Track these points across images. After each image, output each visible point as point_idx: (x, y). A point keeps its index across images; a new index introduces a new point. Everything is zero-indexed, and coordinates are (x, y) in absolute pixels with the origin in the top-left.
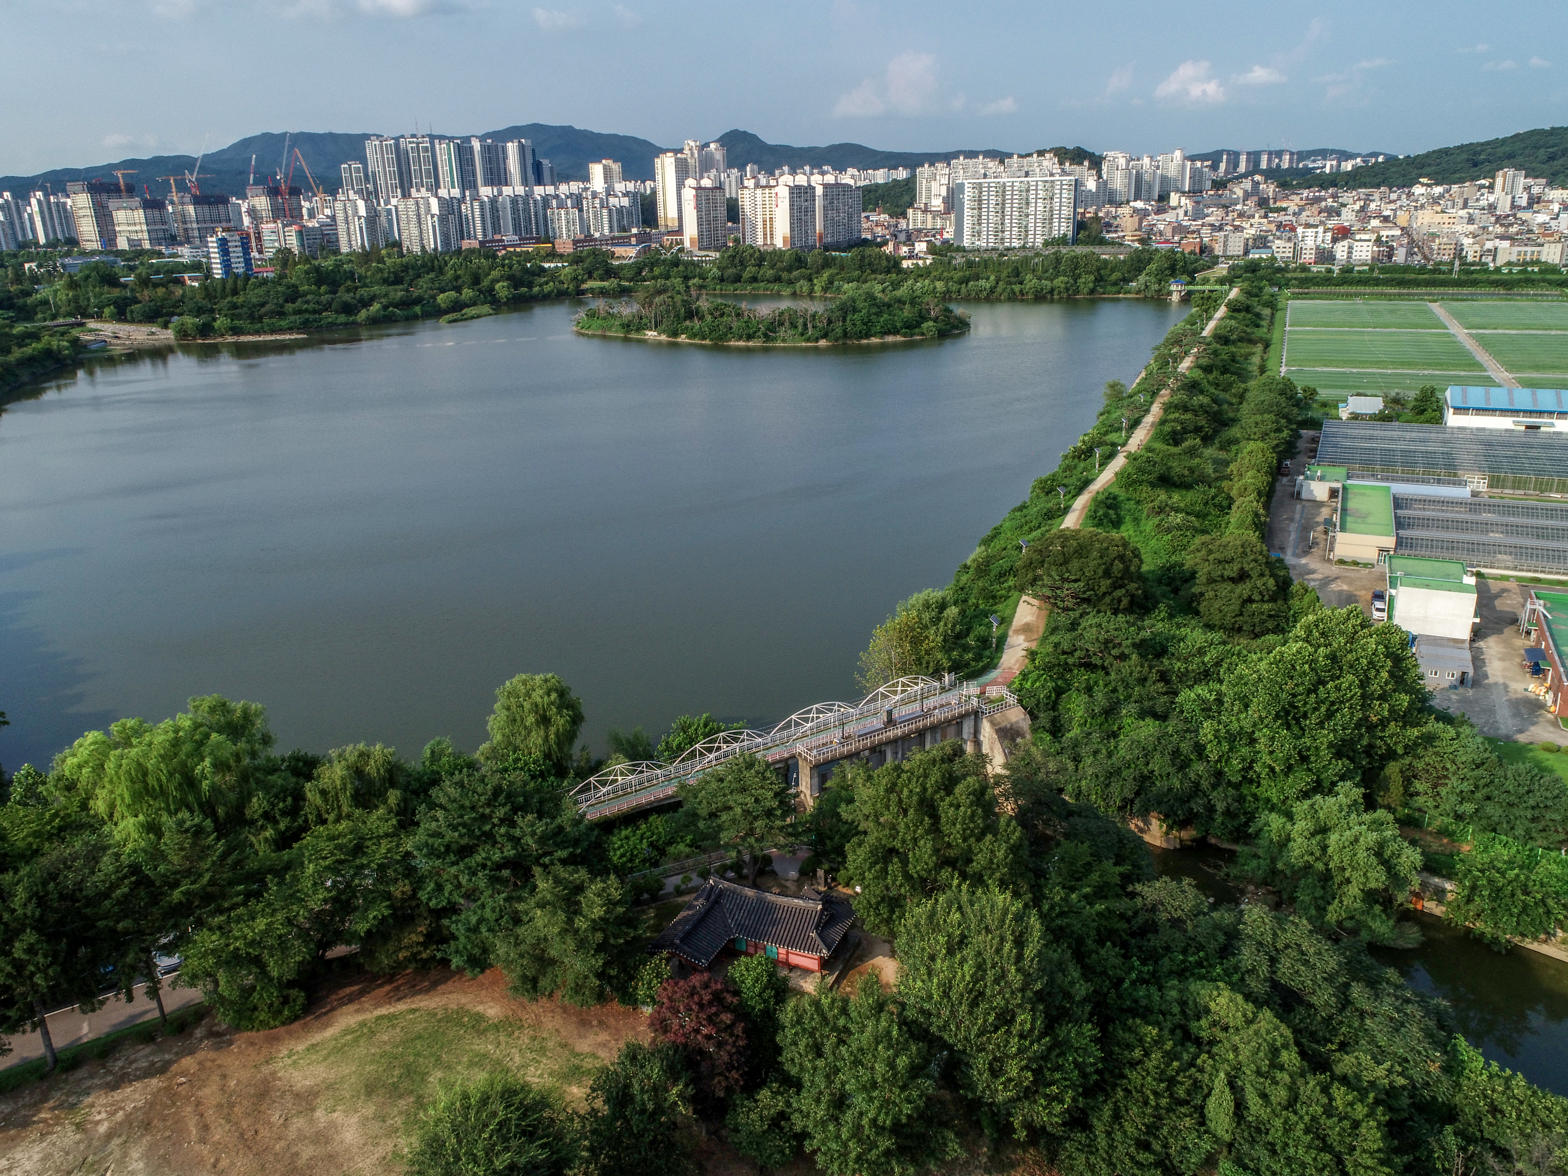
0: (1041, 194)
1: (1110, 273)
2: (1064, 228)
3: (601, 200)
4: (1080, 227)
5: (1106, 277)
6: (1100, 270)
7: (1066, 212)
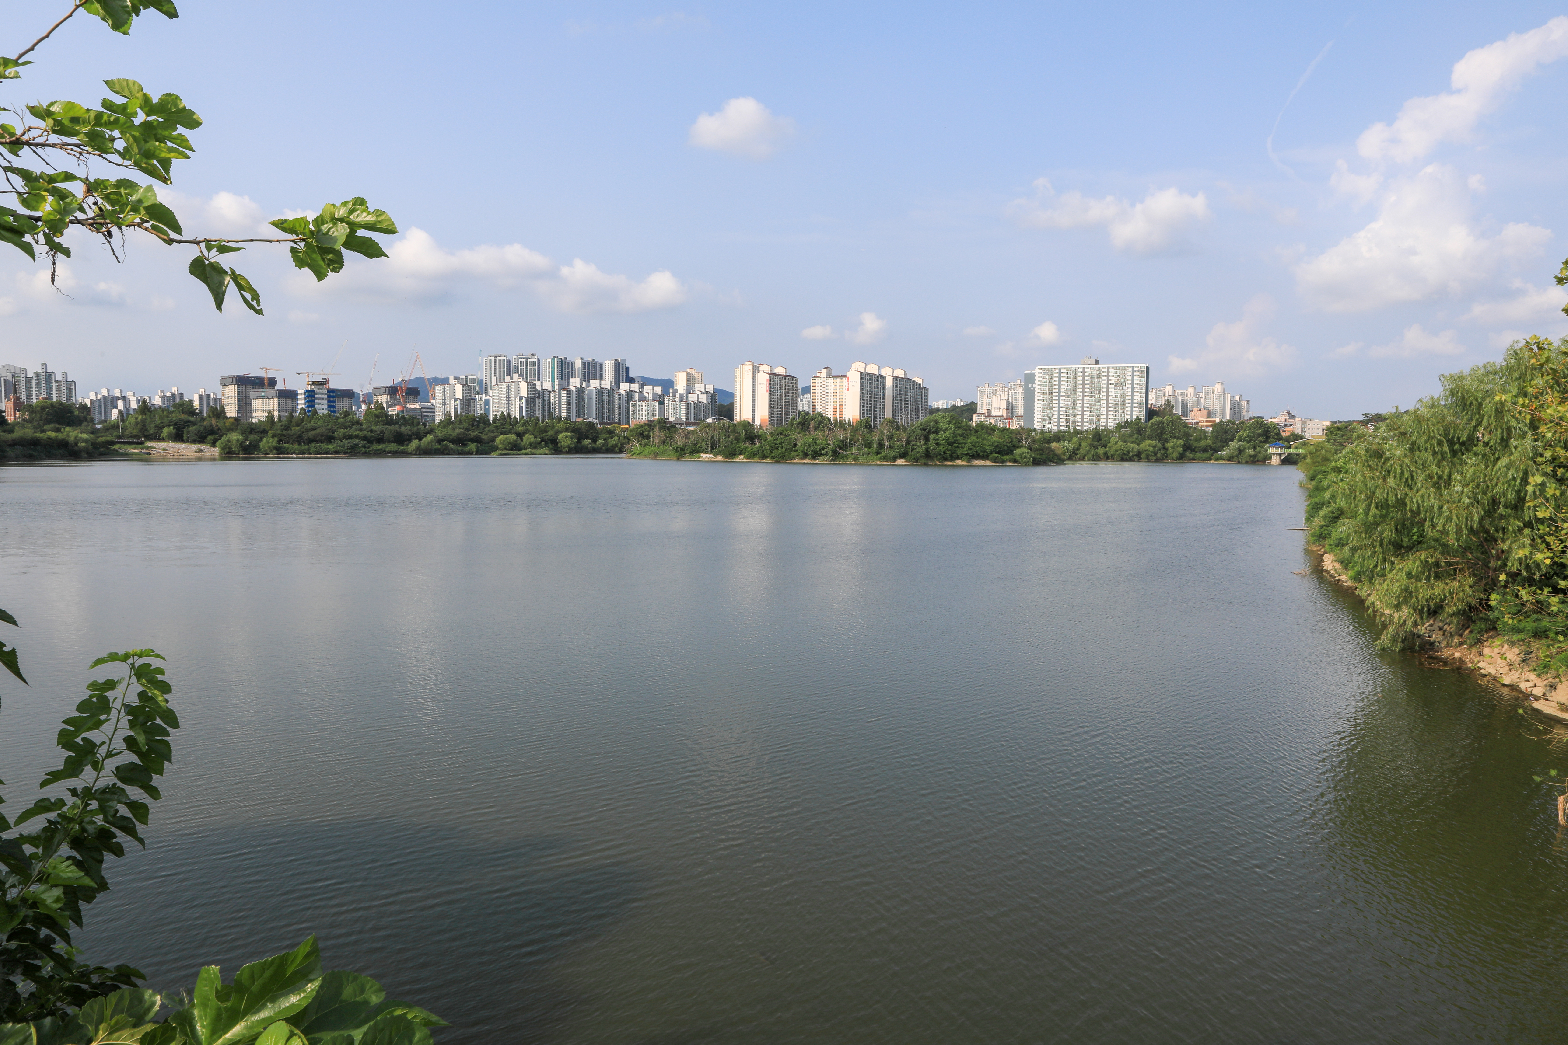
0: (1113, 380)
1: (1198, 440)
2: (1137, 413)
3: (681, 396)
4: (1151, 413)
5: (1195, 444)
6: (1187, 435)
7: (1138, 397)
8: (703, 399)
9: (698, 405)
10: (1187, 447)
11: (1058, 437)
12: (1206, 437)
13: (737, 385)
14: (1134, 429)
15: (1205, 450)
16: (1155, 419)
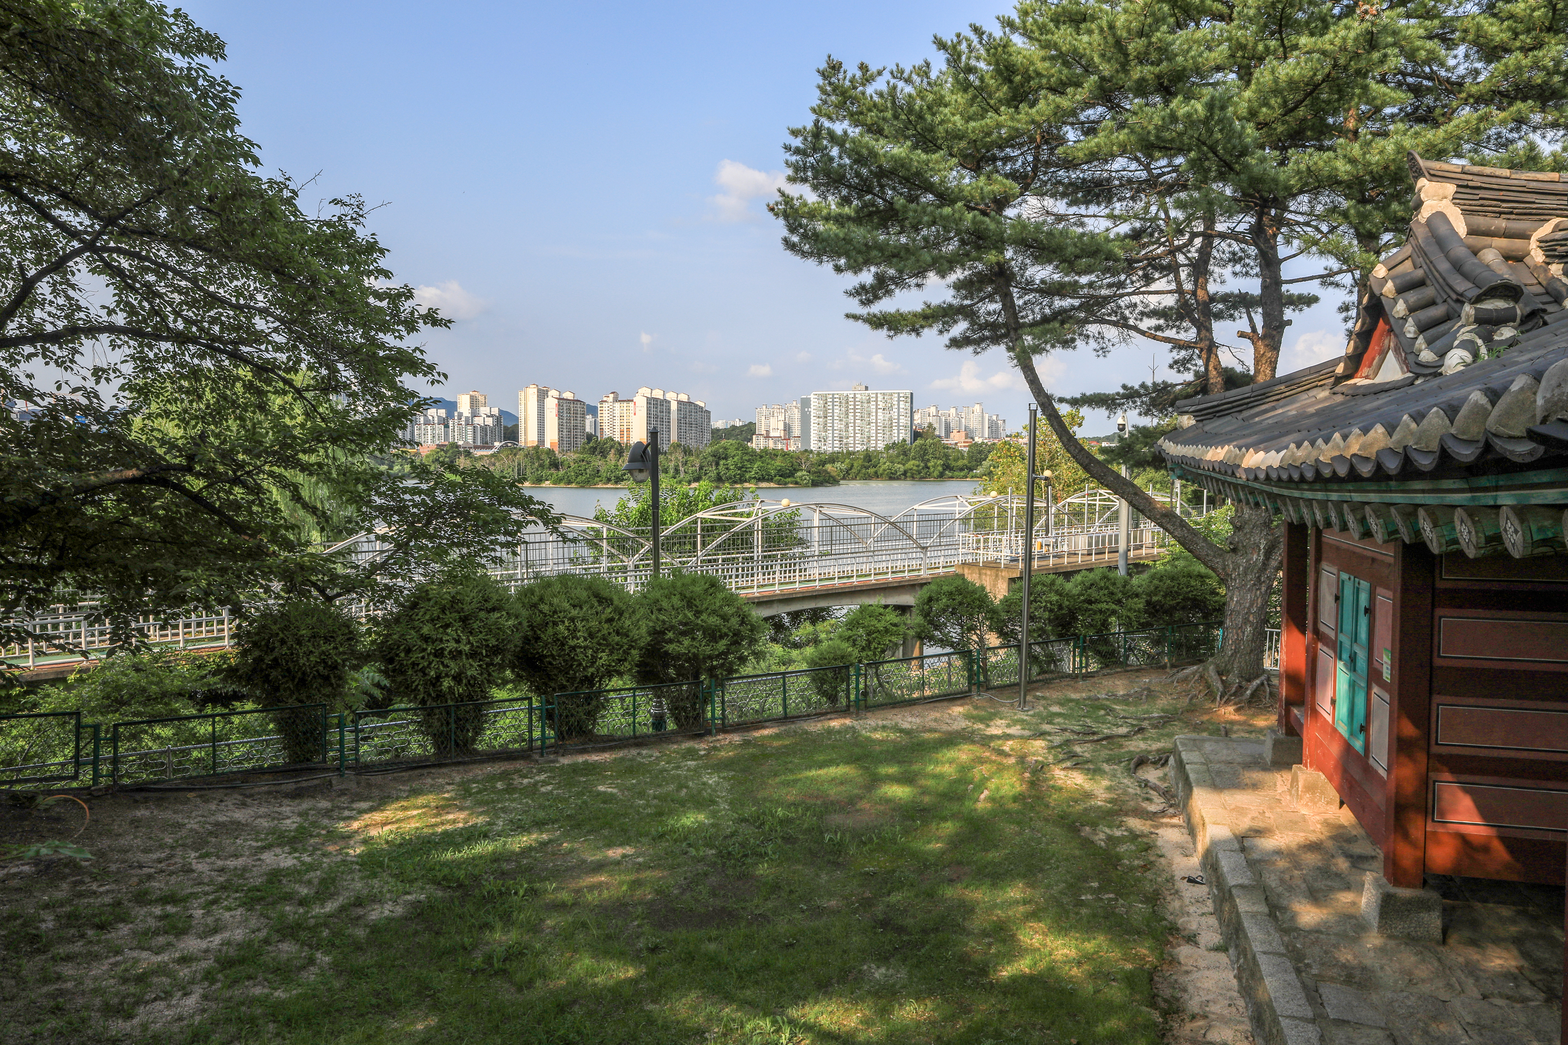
0: (881, 405)
1: (956, 460)
2: (902, 435)
3: (467, 418)
4: (916, 435)
5: (953, 464)
6: (947, 456)
7: (903, 421)
8: (490, 422)
9: (484, 428)
10: (947, 467)
11: (833, 458)
12: (963, 457)
13: (522, 407)
14: (901, 450)
15: (962, 470)
16: (919, 442)
